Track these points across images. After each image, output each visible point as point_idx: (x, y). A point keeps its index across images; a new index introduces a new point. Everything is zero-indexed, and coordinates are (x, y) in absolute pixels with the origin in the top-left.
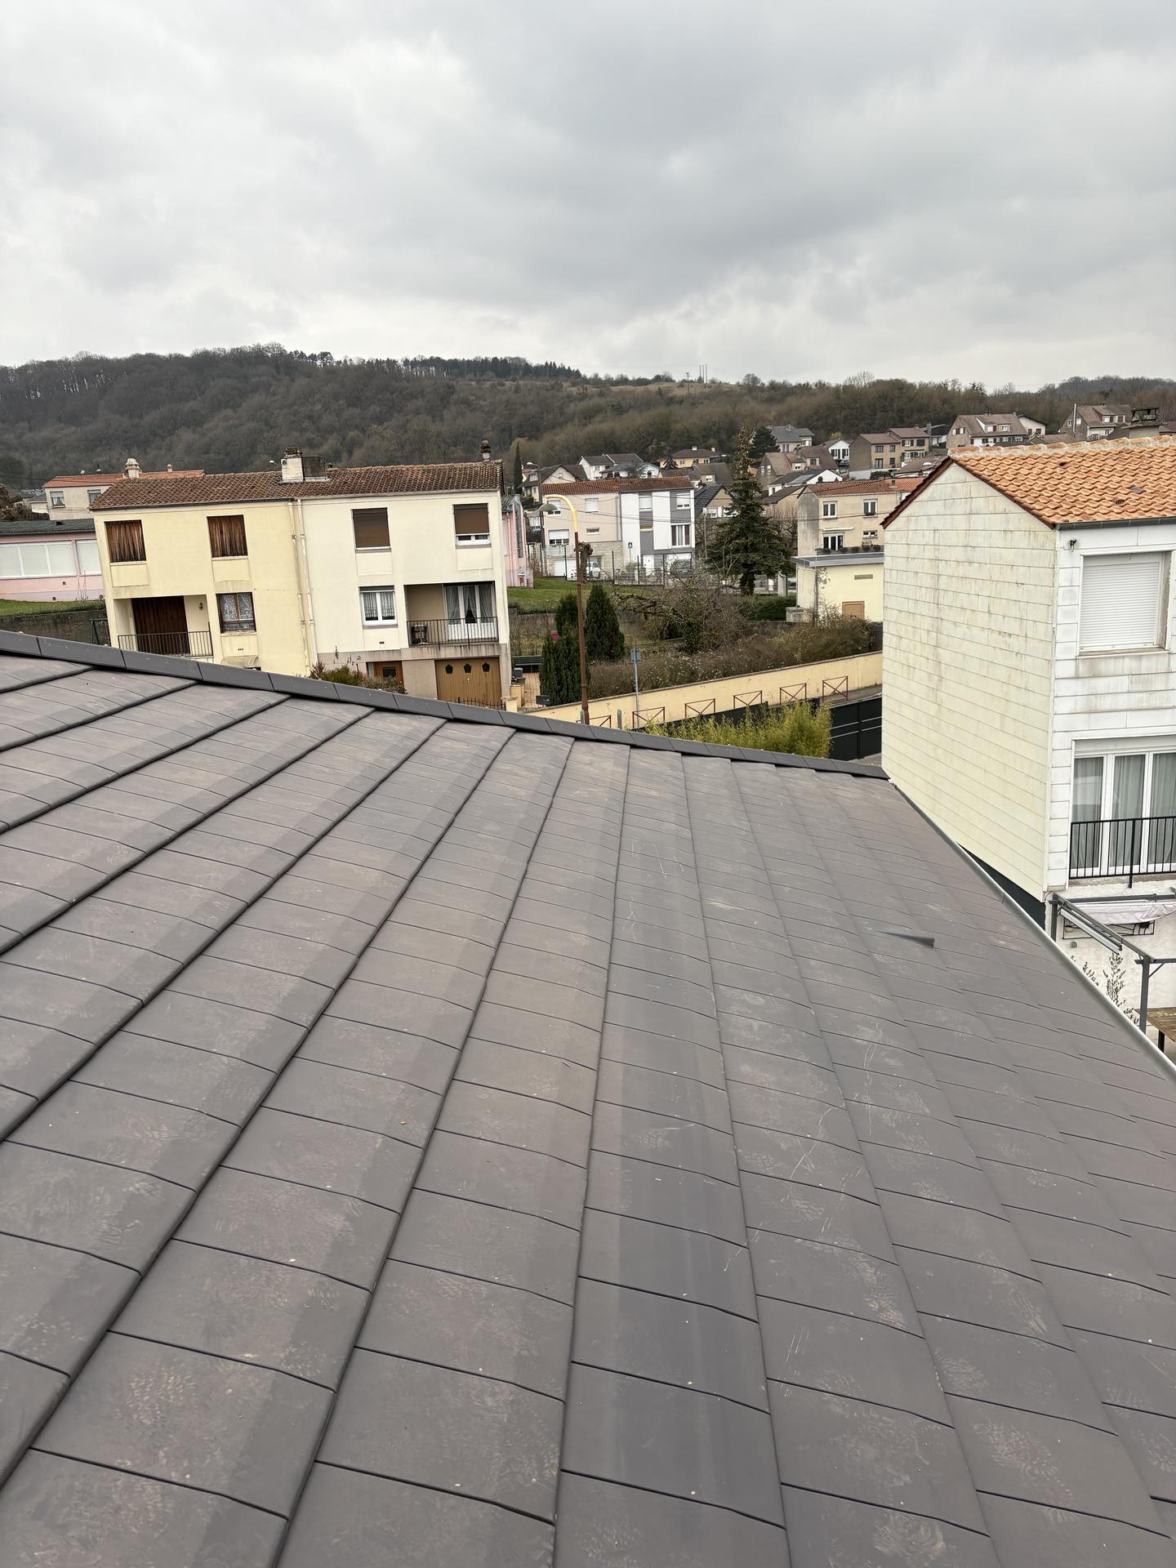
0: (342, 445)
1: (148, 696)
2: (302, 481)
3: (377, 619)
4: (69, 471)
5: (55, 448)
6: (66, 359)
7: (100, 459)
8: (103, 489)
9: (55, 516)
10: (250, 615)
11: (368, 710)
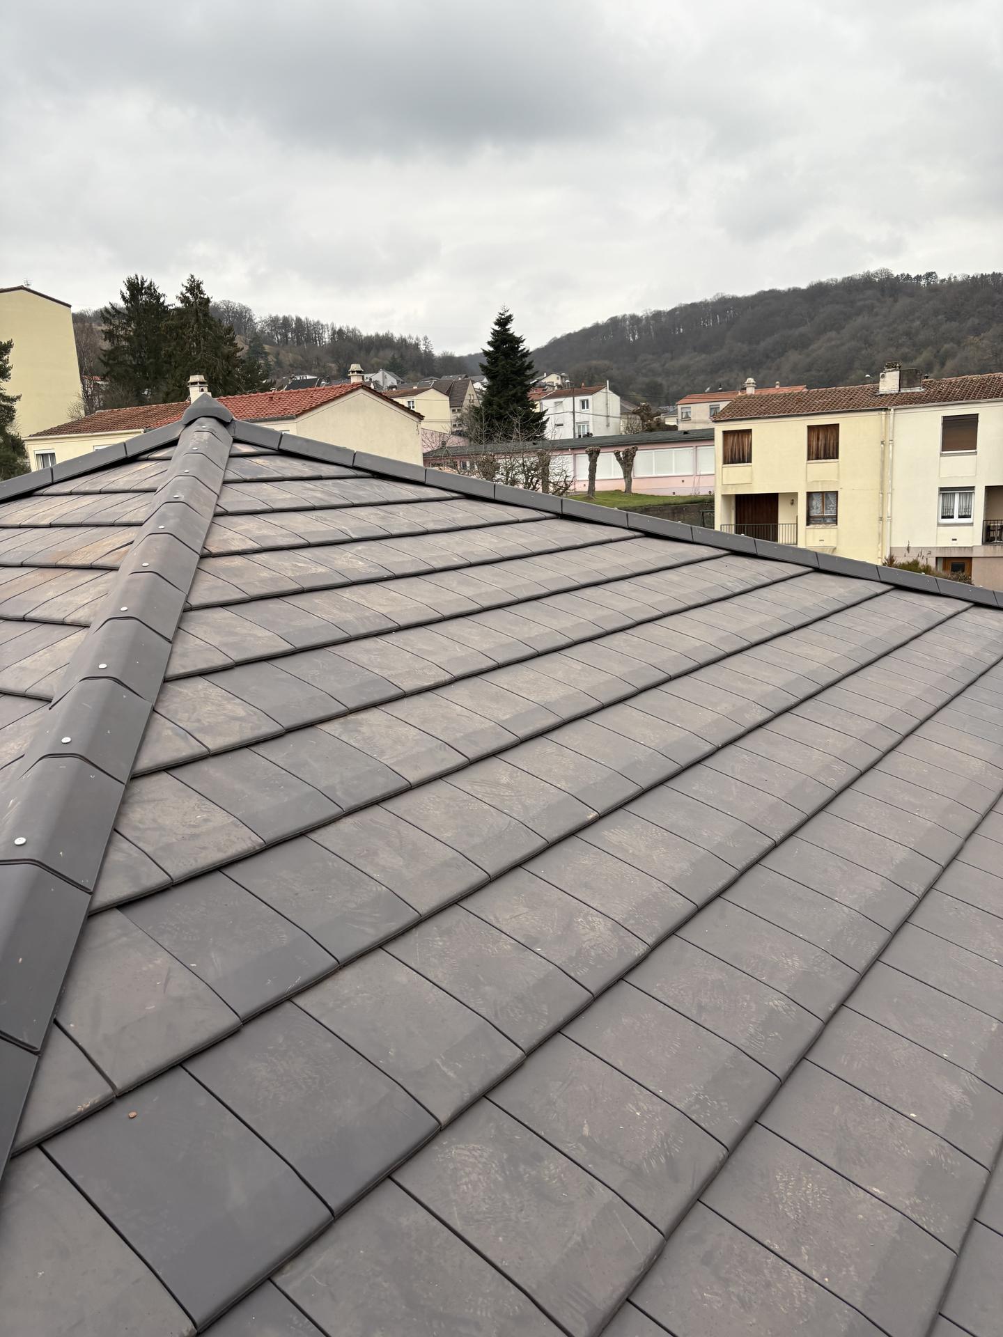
0: (935, 357)
1: (774, 579)
2: (897, 392)
3: (952, 517)
4: (695, 390)
5: (688, 372)
6: (706, 300)
7: (721, 380)
8: (723, 405)
9: (682, 427)
10: (834, 511)
11: (967, 605)
